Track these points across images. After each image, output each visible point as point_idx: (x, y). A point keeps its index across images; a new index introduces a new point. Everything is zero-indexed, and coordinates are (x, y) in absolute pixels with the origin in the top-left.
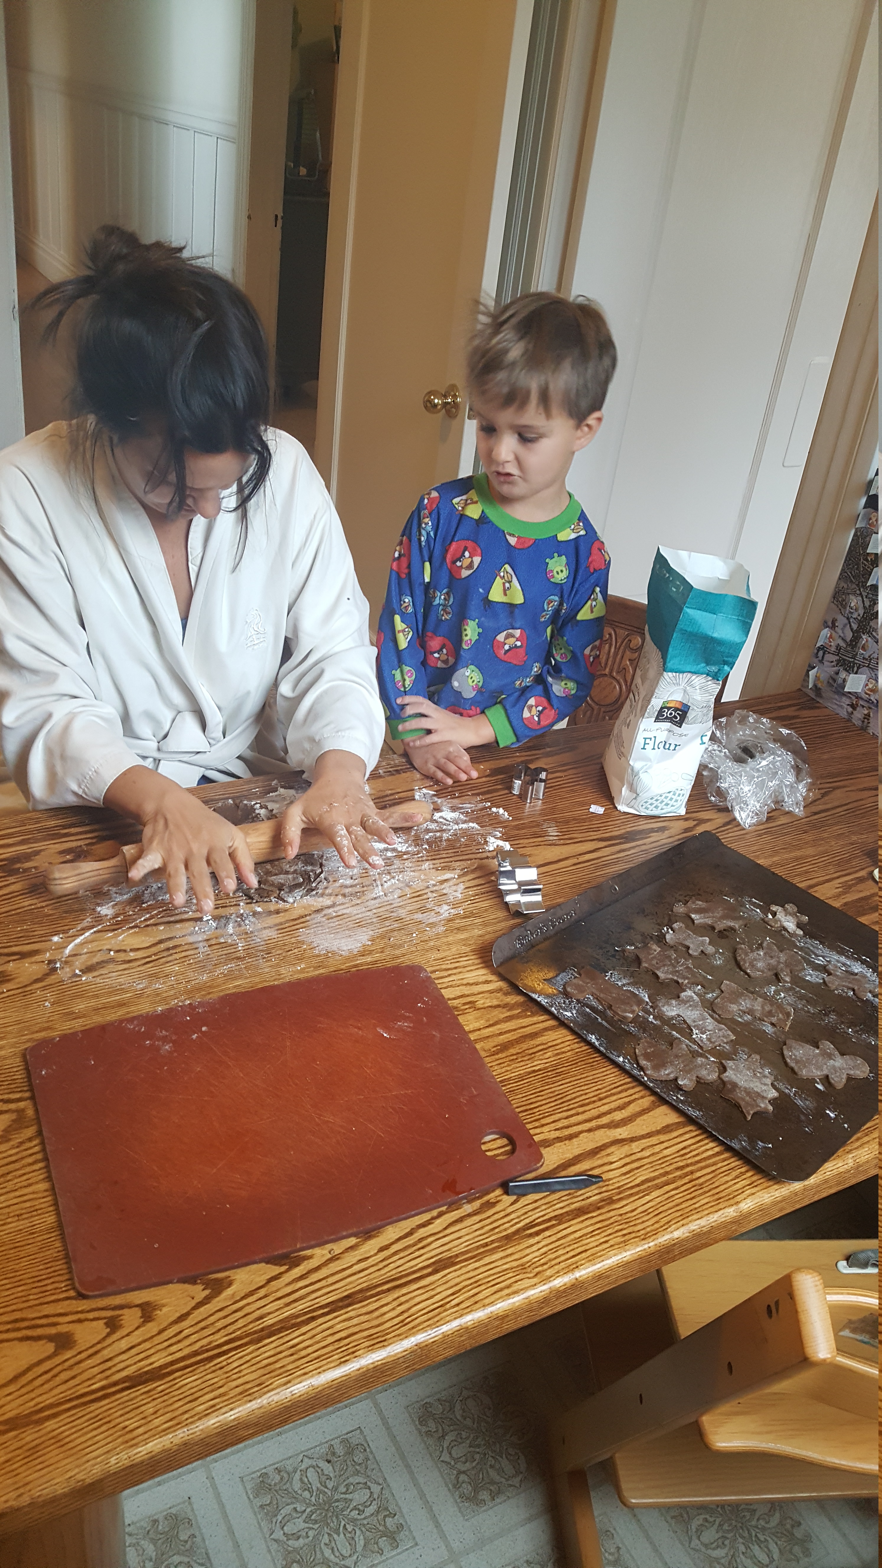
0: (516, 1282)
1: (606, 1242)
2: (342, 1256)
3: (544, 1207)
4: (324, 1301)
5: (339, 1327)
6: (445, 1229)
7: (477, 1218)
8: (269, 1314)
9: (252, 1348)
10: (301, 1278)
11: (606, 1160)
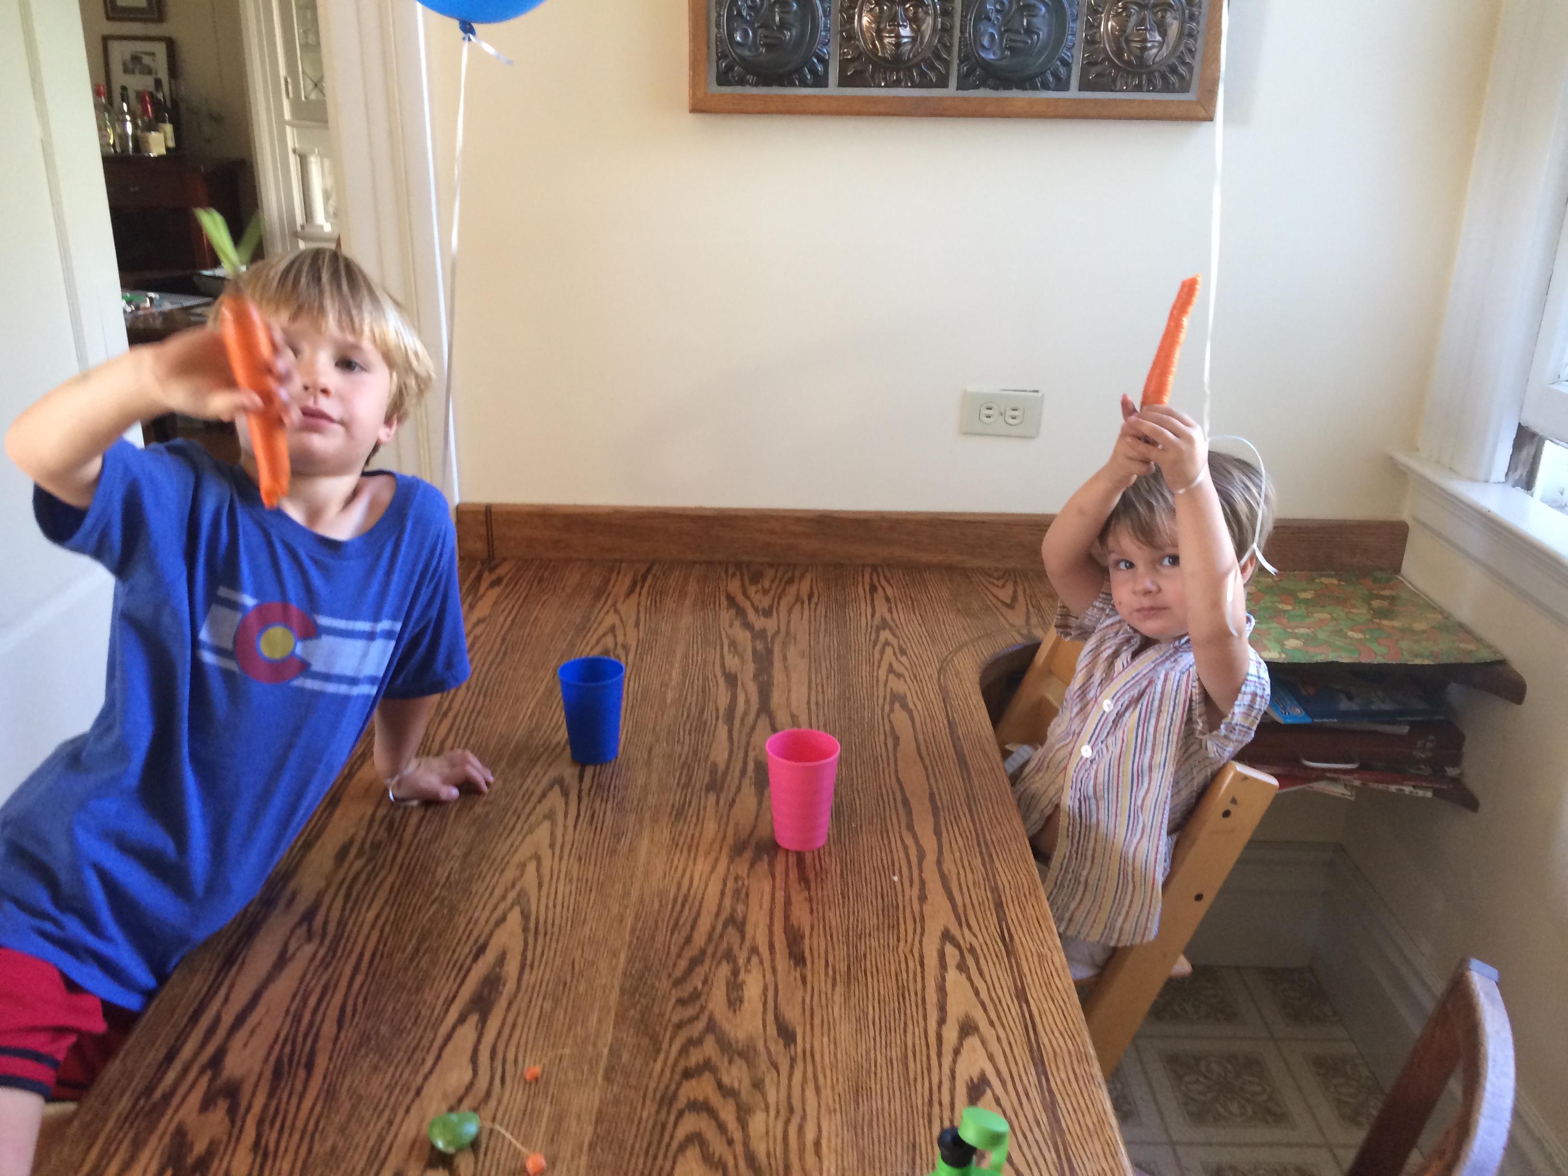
0: (1053, 963)
1: (1033, 906)
2: (989, 1050)
3: (987, 922)
4: (1033, 1078)
5: (1063, 1076)
6: (986, 982)
7: (982, 961)
8: (1035, 1114)
9: (1069, 1137)
10: (1003, 1083)
11: (955, 877)
